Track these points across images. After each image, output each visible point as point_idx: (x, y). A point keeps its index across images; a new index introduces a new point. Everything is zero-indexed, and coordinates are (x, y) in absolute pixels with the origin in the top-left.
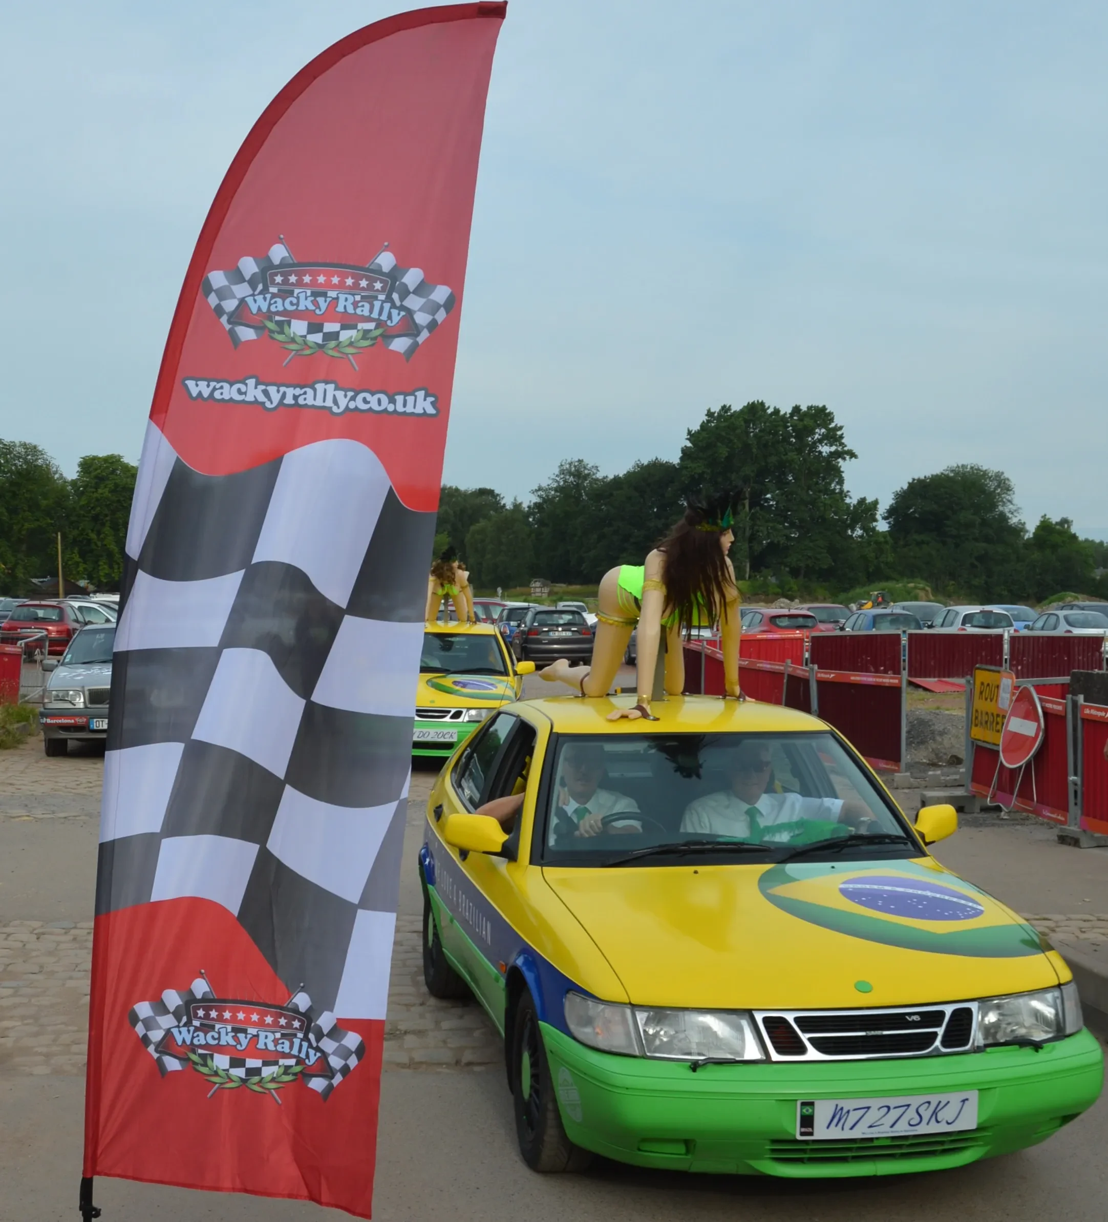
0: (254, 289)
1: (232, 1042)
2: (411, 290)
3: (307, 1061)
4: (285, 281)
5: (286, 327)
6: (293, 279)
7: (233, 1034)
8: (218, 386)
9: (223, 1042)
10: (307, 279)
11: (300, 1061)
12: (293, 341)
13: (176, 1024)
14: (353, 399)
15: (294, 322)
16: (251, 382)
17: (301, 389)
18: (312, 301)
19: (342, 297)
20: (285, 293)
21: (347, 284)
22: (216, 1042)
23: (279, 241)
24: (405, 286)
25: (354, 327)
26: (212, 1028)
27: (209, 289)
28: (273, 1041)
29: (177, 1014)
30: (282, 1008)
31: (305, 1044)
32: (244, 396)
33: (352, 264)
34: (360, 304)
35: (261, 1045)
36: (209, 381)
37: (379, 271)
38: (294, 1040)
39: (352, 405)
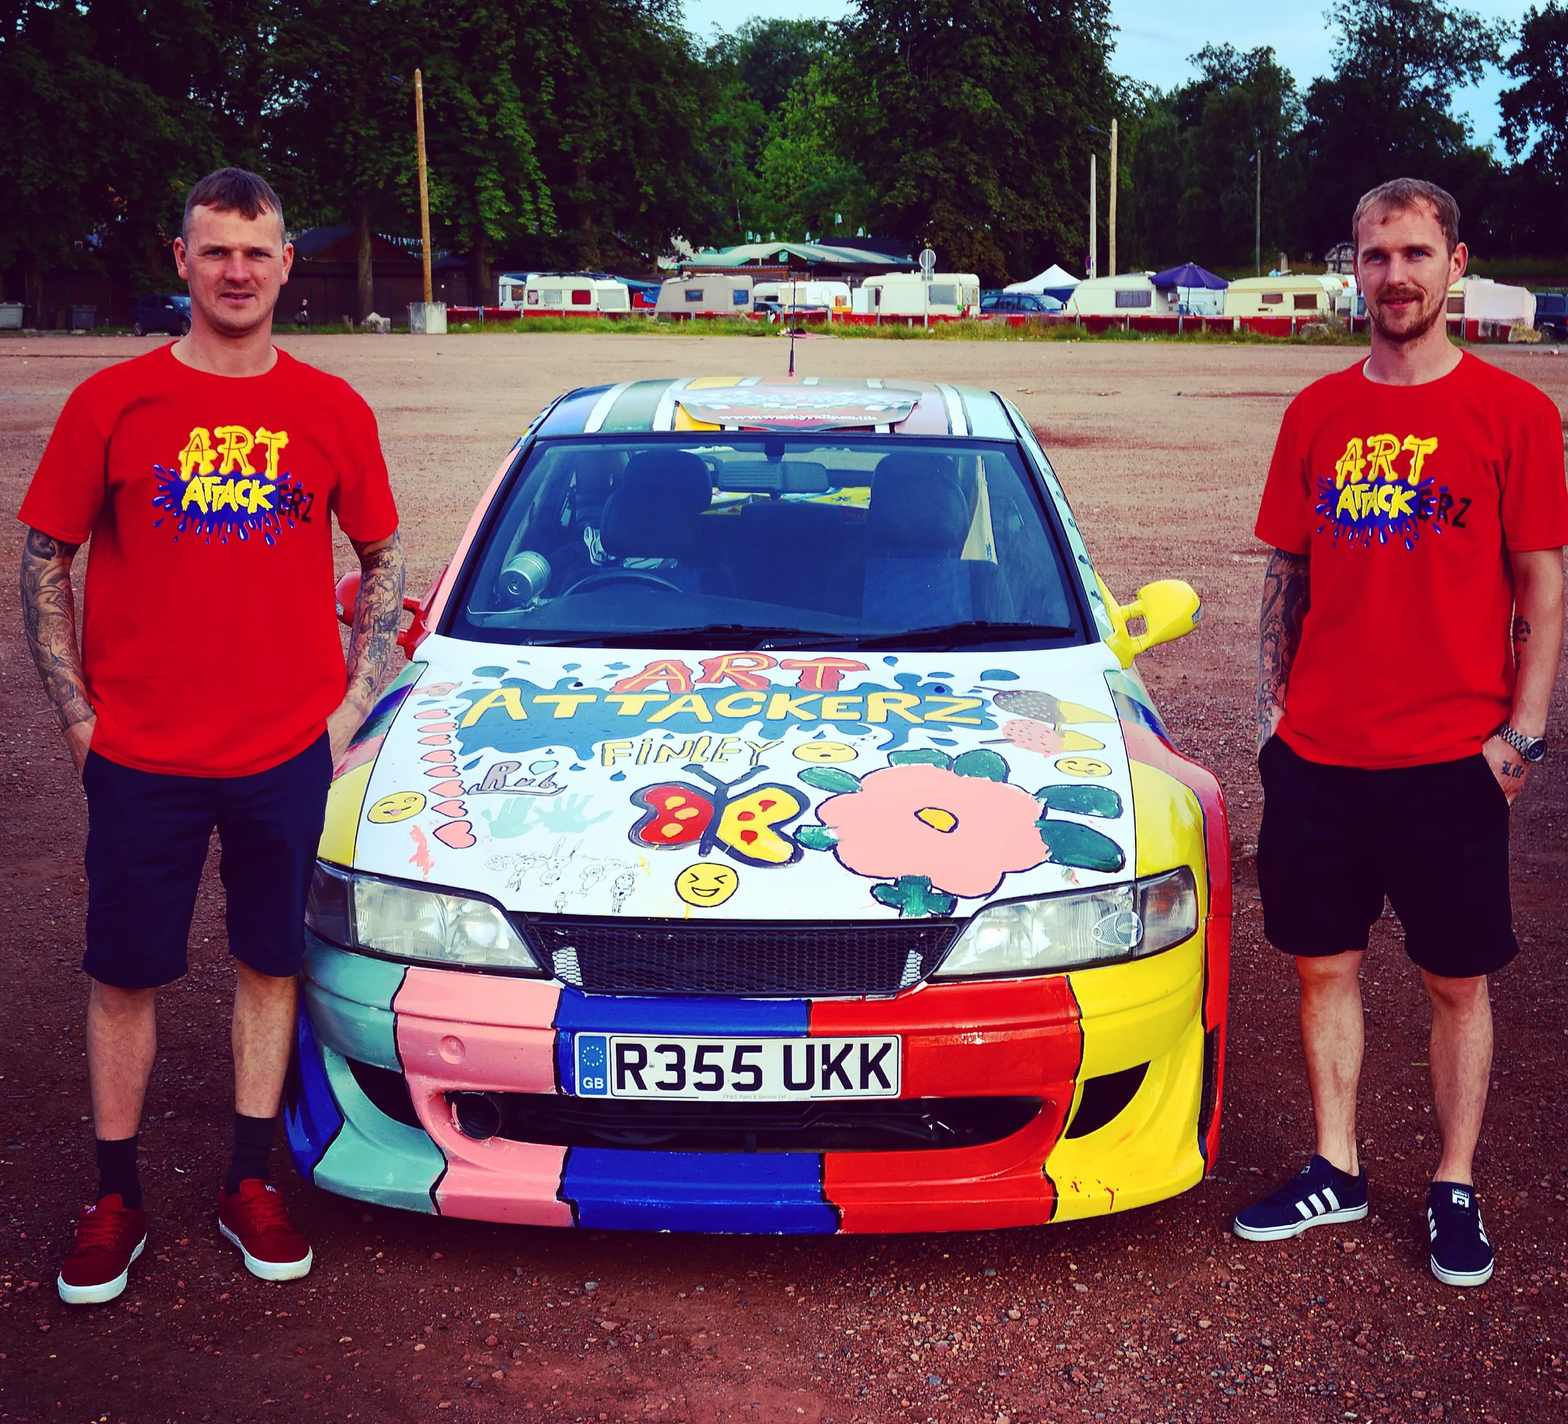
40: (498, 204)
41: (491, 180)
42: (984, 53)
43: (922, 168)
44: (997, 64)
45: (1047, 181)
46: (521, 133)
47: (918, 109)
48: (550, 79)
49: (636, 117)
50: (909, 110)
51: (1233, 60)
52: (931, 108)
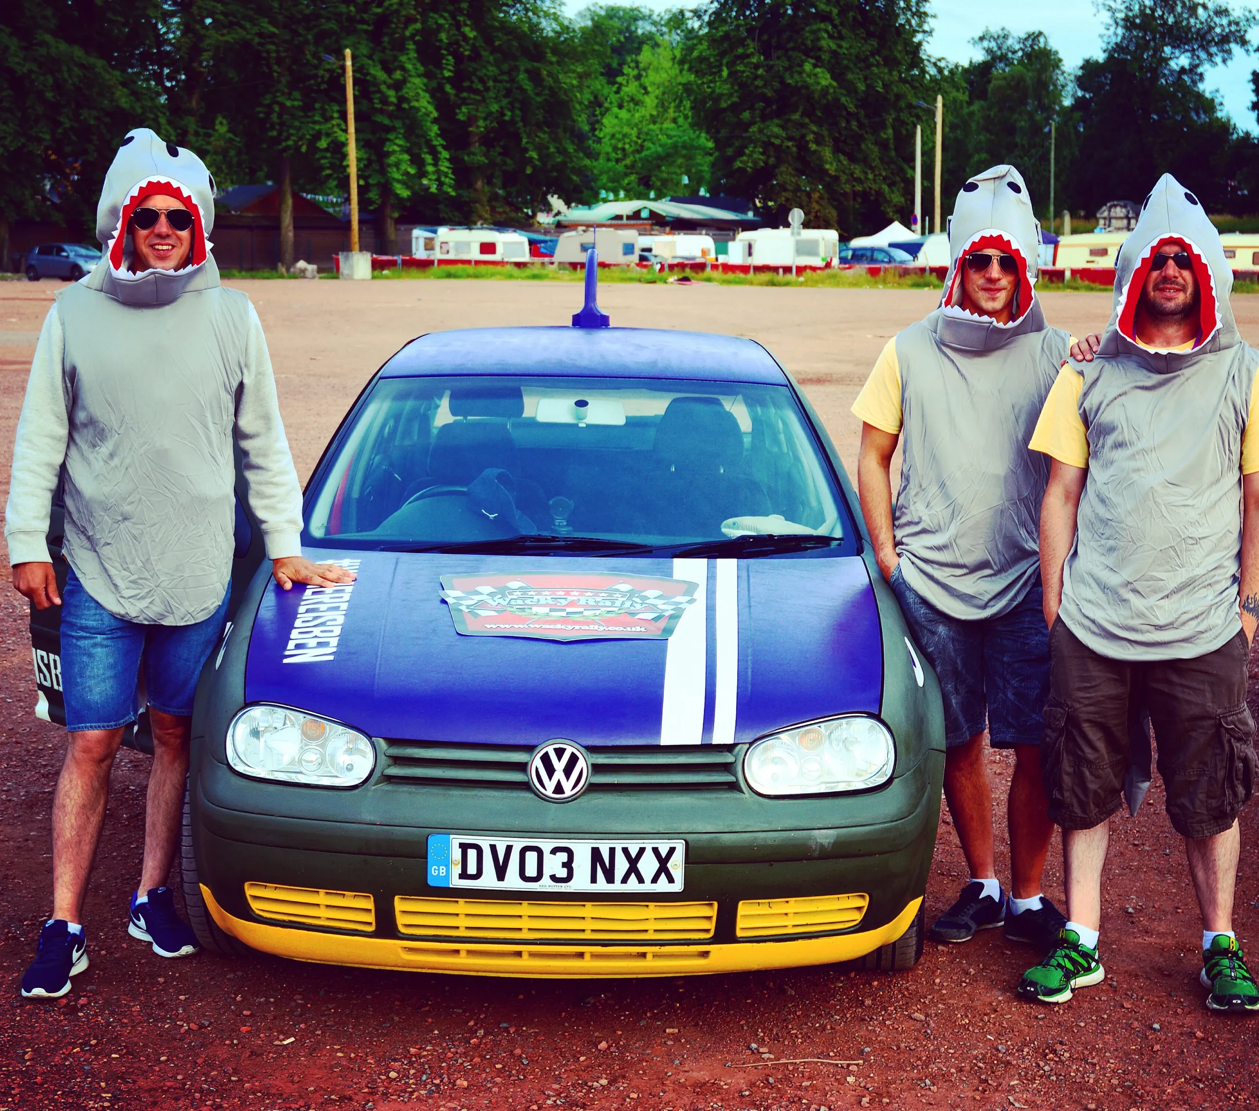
40: (403, 167)
41: (399, 146)
42: (824, 38)
43: (769, 137)
44: (834, 47)
45: (876, 149)
46: (425, 104)
47: (765, 86)
48: (450, 58)
49: (522, 90)
50: (757, 87)
51: (1010, 42)
52: (777, 85)
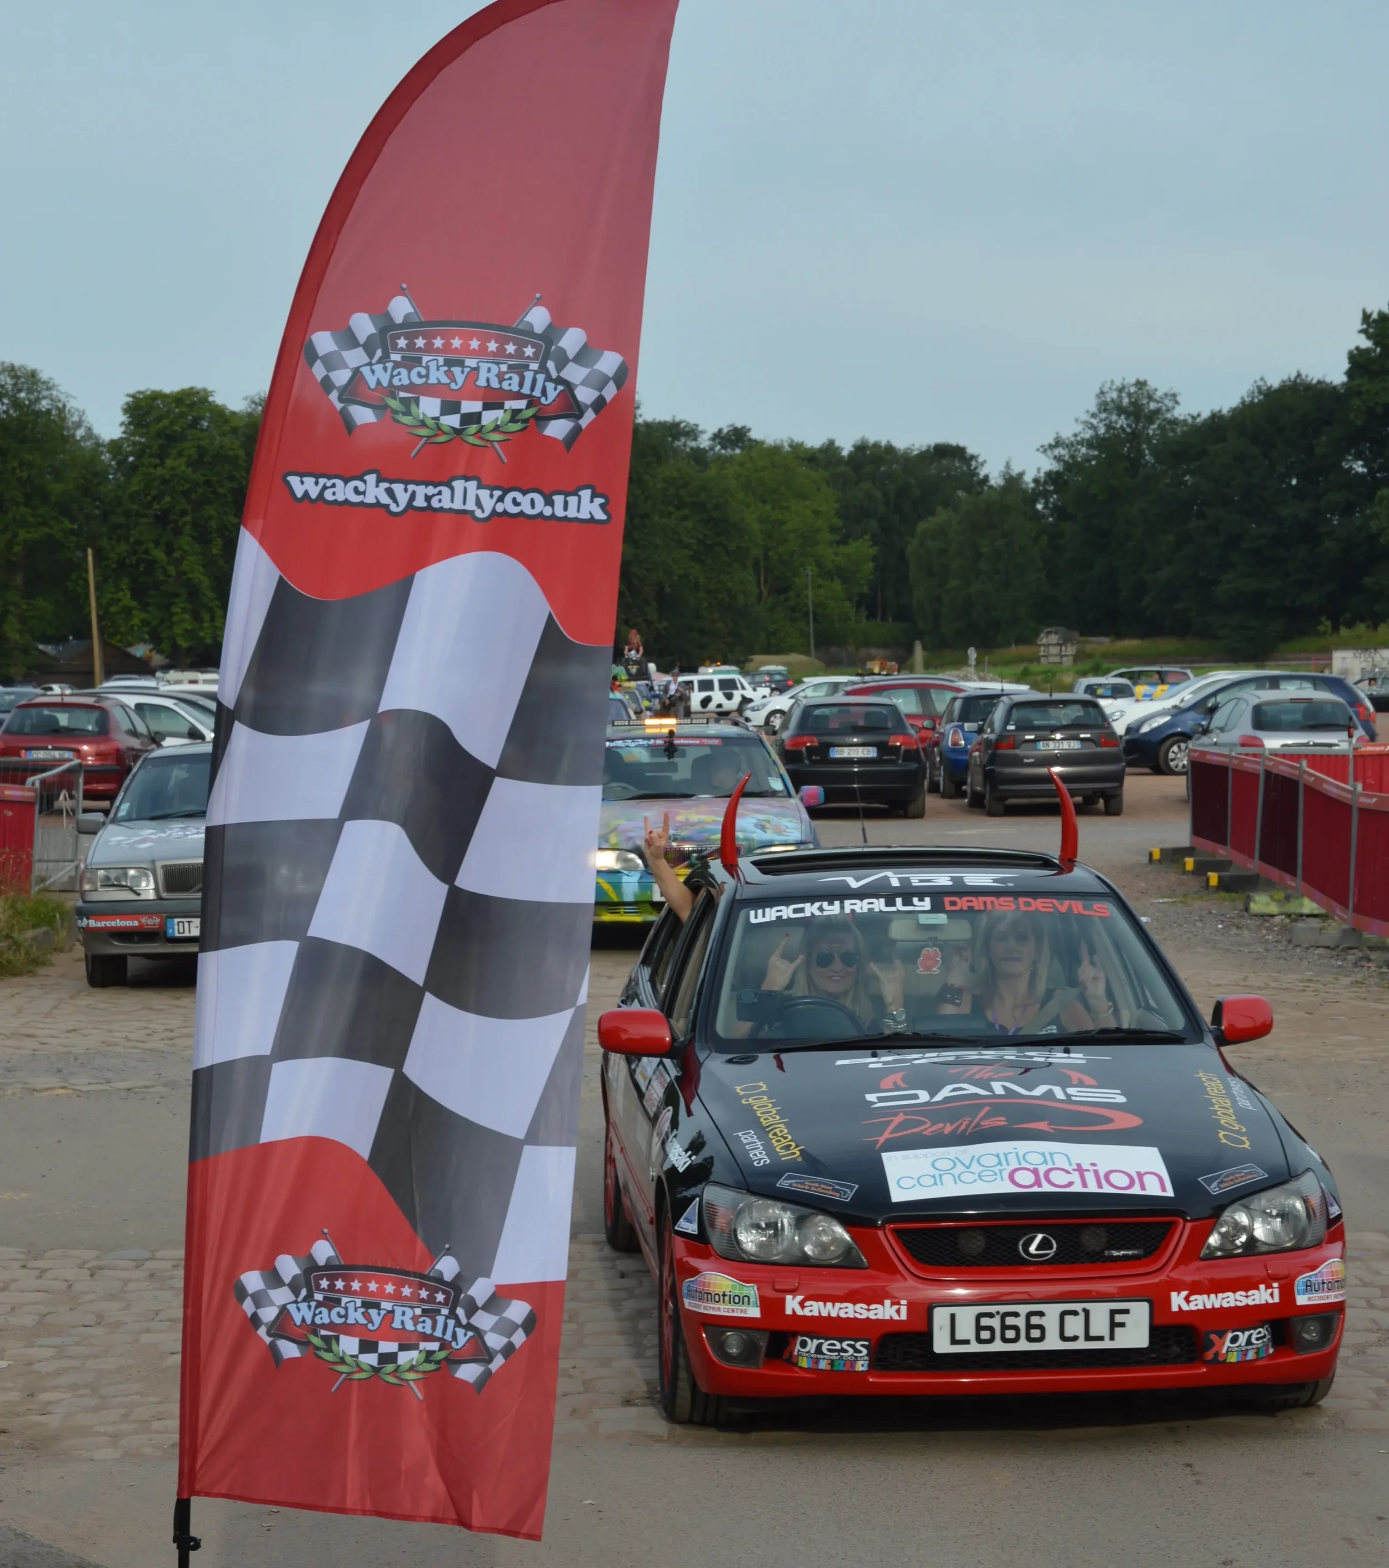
0: (371, 356)
1: (362, 1320)
2: (571, 358)
3: (454, 1344)
4: (411, 346)
5: (413, 407)
6: (420, 342)
7: (363, 1310)
8: (329, 483)
9: (351, 1321)
10: (438, 343)
11: (444, 1345)
12: (423, 424)
13: (293, 1298)
14: (501, 499)
15: (424, 400)
16: (371, 478)
17: (435, 487)
18: (445, 372)
19: (484, 367)
20: (411, 362)
21: (490, 350)
22: (342, 1320)
23: (402, 292)
24: (563, 351)
25: (500, 406)
26: (338, 1302)
27: (312, 356)
28: (411, 1319)
29: (294, 1287)
30: (422, 1276)
31: (451, 1323)
32: (362, 496)
33: (495, 323)
34: (507, 376)
35: (396, 1324)
36: (317, 477)
37: (530, 332)
38: (438, 1318)
39: (500, 508)
